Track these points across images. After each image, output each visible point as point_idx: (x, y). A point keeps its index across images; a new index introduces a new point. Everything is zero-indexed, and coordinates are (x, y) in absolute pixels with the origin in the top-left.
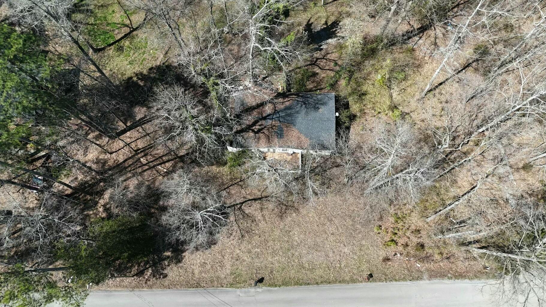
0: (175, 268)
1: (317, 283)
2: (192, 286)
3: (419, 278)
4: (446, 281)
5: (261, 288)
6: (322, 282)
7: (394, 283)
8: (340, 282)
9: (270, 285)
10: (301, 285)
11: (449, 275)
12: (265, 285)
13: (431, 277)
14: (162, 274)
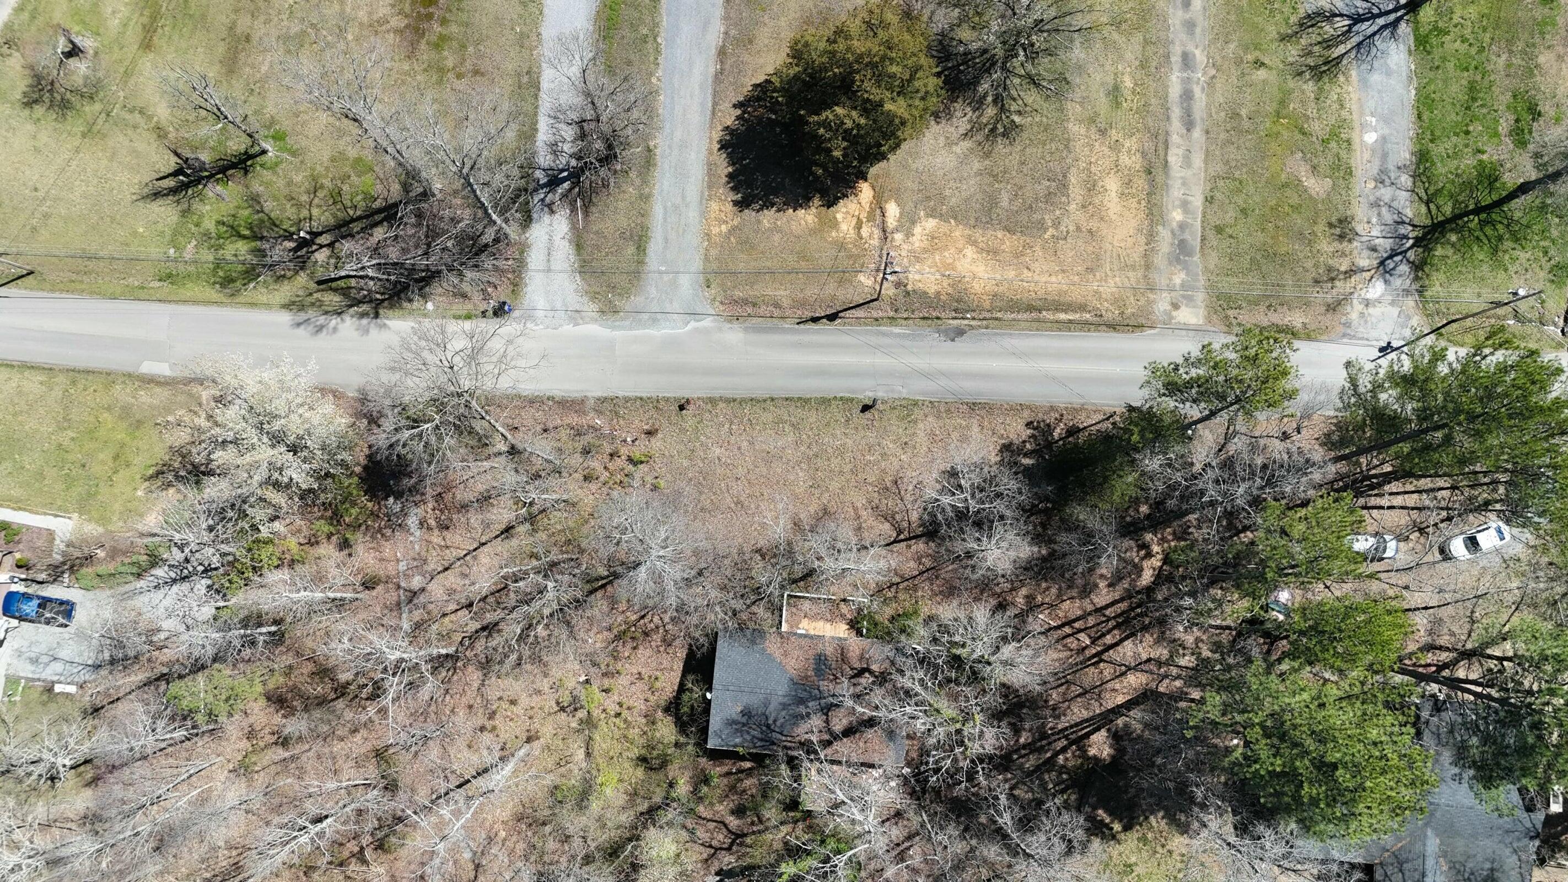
0: (1013, 436)
1: (772, 399)
2: (983, 406)
3: (603, 400)
4: (558, 394)
5: (866, 396)
6: (765, 401)
7: (644, 395)
8: (734, 400)
9: (852, 400)
10: (800, 399)
11: (551, 403)
12: (859, 401)
13: (583, 401)
14: (1034, 429)
